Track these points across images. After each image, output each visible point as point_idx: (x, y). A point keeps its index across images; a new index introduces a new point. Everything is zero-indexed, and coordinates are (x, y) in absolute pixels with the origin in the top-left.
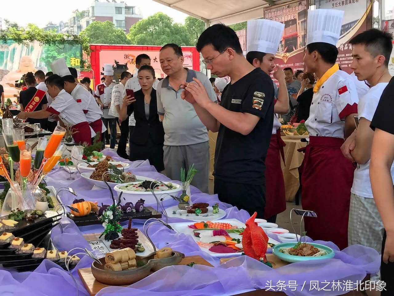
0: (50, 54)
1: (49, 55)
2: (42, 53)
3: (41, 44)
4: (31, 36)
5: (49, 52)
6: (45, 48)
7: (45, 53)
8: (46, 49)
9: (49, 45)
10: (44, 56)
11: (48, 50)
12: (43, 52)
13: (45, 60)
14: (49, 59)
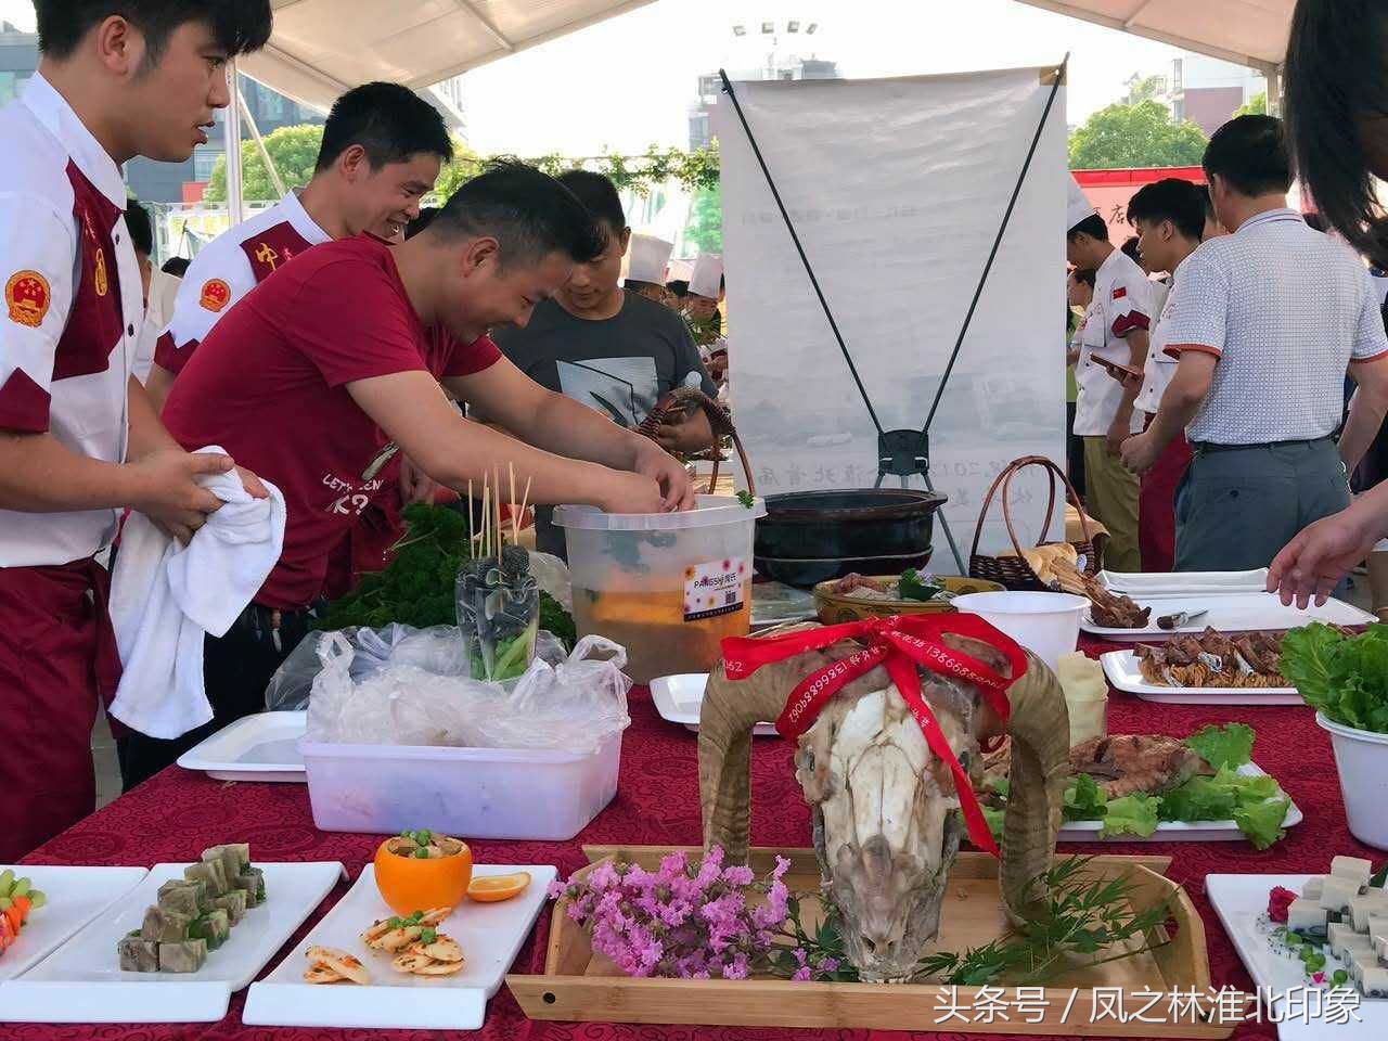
0: (713, 215)
1: (712, 220)
2: (691, 215)
3: (686, 186)
4: (656, 164)
5: (709, 211)
6: (700, 199)
7: (697, 212)
8: (701, 203)
9: (711, 189)
10: (696, 222)
11: (708, 204)
12: (693, 209)
13: (697, 235)
14: (712, 232)
